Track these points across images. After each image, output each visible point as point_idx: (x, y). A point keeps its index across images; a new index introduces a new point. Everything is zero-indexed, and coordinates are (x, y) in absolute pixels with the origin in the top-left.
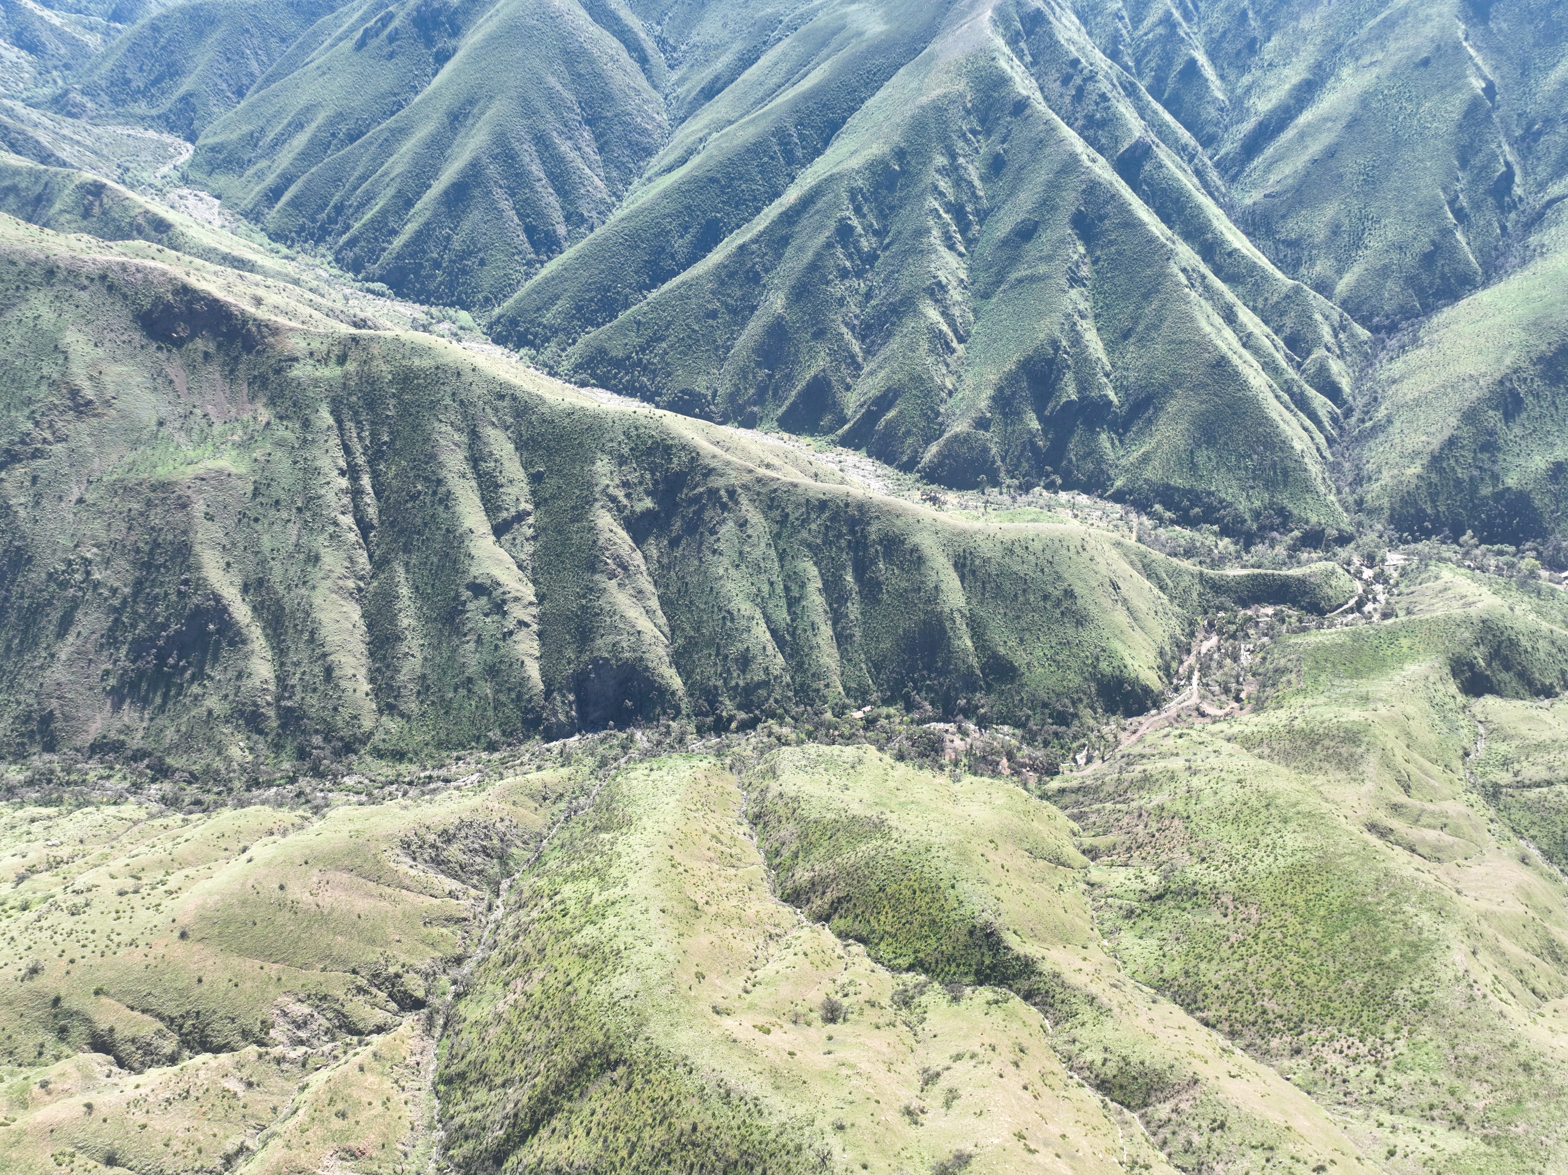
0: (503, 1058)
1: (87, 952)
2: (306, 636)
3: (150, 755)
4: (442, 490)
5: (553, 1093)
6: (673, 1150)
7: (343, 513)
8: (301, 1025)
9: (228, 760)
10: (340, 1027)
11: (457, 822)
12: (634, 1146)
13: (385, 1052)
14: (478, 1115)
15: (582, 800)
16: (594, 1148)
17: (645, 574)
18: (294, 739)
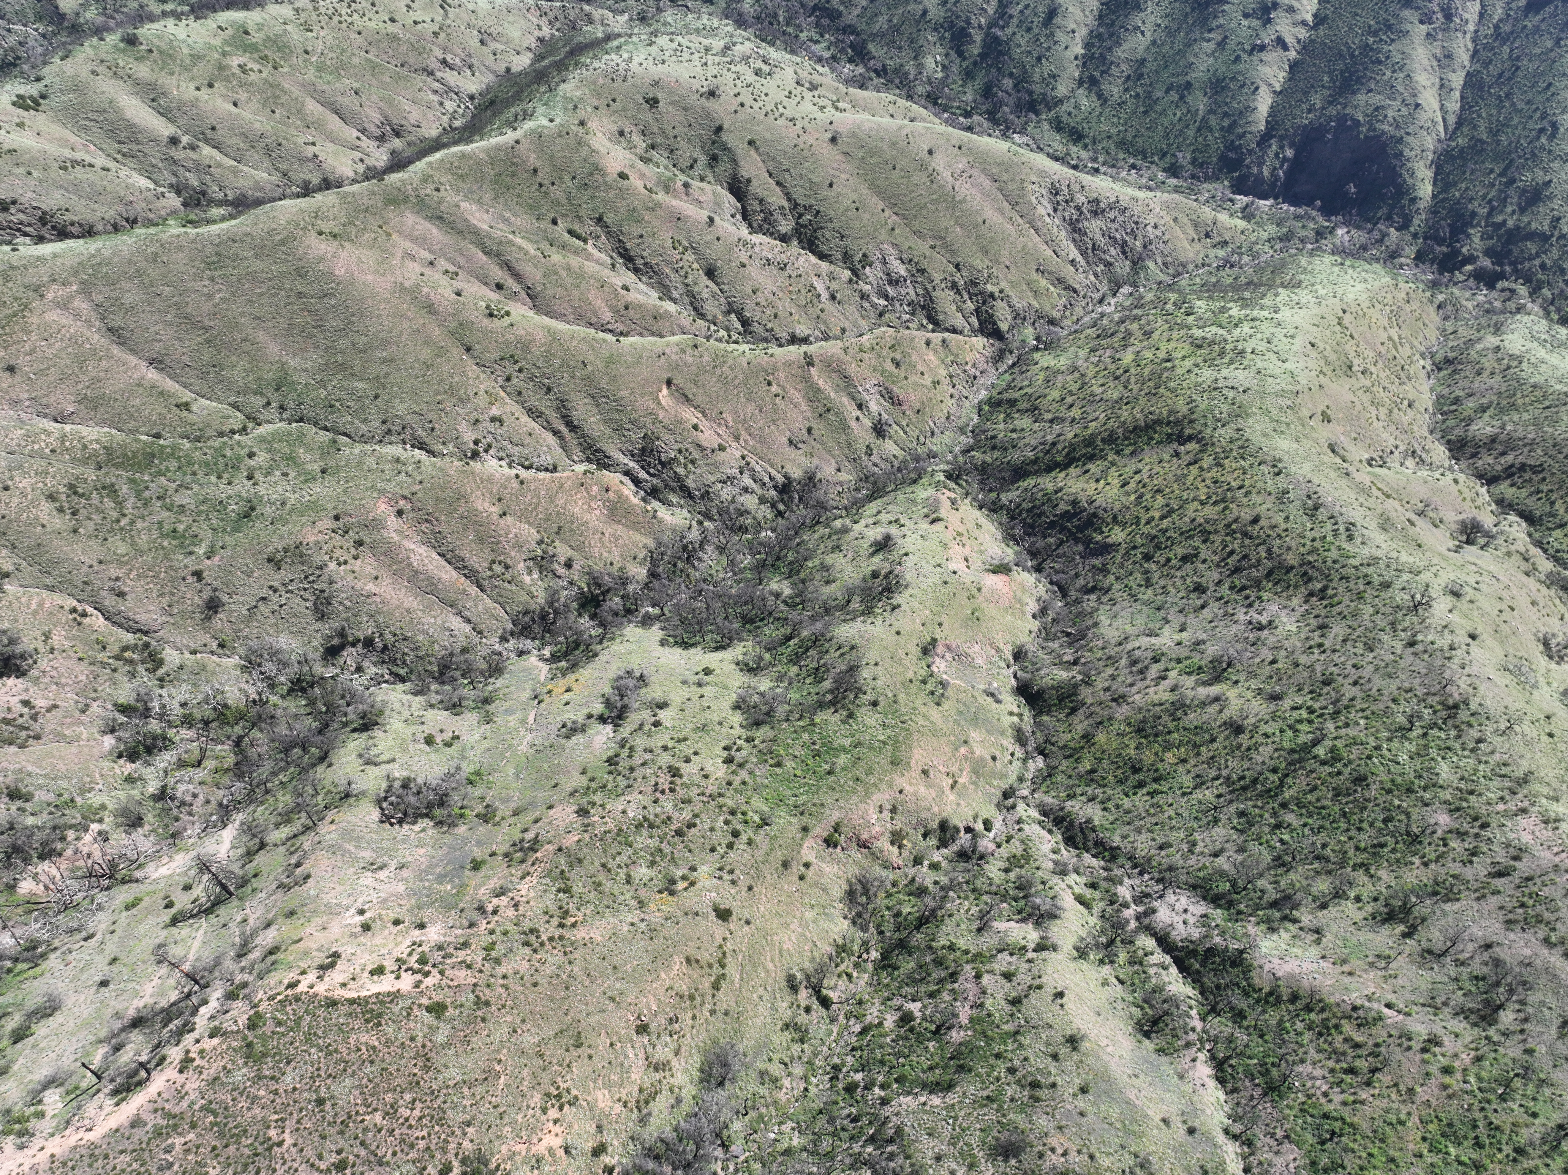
0: (1063, 399)
1: (756, 106)
3: (858, 34)
5: (1103, 440)
6: (1216, 532)
8: (894, 282)
9: (920, 67)
10: (923, 307)
11: (1112, 201)
12: (1171, 512)
13: (952, 347)
14: (1014, 435)
15: (1246, 259)
16: (1123, 499)
17: (1468, 36)
18: (987, 75)
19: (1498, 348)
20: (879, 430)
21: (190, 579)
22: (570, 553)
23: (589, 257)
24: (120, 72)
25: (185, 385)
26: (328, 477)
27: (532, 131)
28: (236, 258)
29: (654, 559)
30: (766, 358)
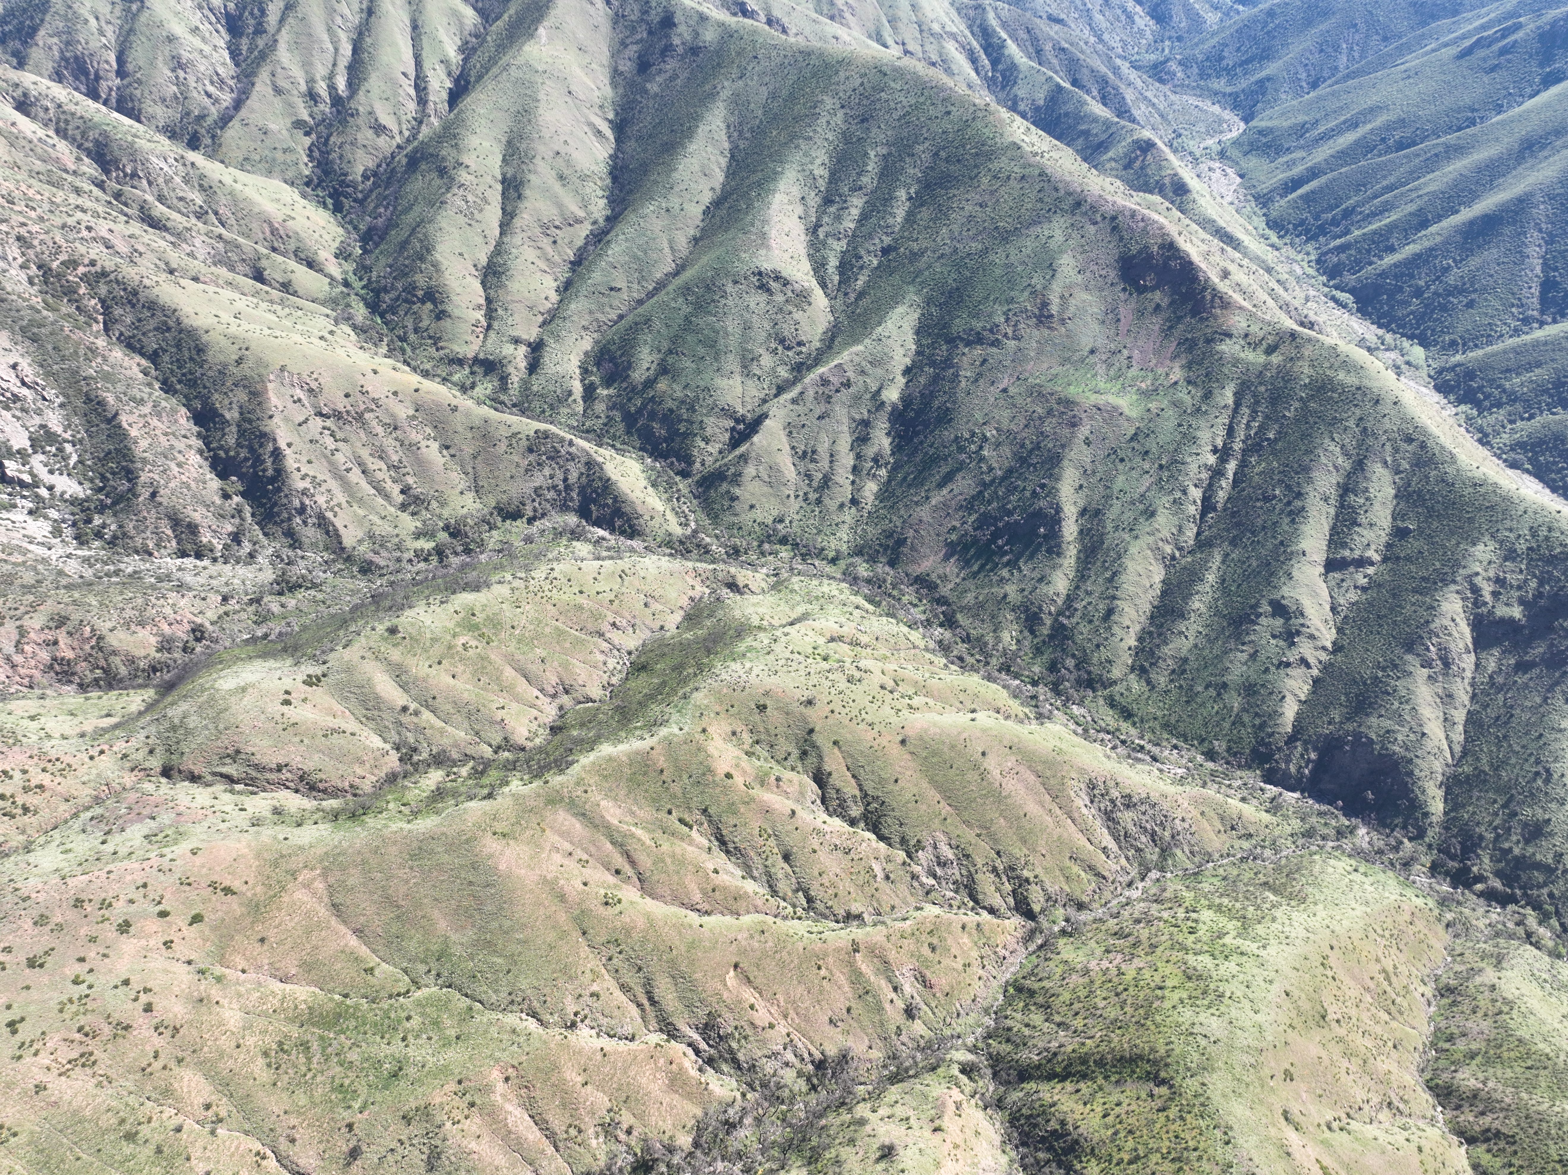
0: (1072, 1004)
1: (843, 711)
2: (1108, 574)
3: (949, 605)
4: (1298, 503)
5: (1095, 1062)
7: (1196, 486)
8: (943, 864)
9: (998, 640)
10: (966, 886)
11: (1144, 795)
12: (1137, 1158)
13: (986, 928)
14: (1026, 1031)
16: (1103, 1131)
17: (1466, 681)
18: (1053, 652)
19: (1493, 988)
20: (910, 1013)
21: (344, 1130)
22: (632, 1121)
23: (691, 842)
24: (381, 656)
25: (374, 951)
26: (460, 1043)
27: (665, 738)
28: (432, 852)
29: (700, 1129)
30: (819, 944)
